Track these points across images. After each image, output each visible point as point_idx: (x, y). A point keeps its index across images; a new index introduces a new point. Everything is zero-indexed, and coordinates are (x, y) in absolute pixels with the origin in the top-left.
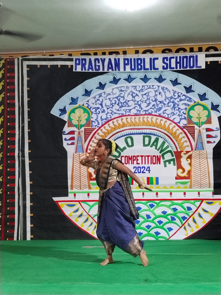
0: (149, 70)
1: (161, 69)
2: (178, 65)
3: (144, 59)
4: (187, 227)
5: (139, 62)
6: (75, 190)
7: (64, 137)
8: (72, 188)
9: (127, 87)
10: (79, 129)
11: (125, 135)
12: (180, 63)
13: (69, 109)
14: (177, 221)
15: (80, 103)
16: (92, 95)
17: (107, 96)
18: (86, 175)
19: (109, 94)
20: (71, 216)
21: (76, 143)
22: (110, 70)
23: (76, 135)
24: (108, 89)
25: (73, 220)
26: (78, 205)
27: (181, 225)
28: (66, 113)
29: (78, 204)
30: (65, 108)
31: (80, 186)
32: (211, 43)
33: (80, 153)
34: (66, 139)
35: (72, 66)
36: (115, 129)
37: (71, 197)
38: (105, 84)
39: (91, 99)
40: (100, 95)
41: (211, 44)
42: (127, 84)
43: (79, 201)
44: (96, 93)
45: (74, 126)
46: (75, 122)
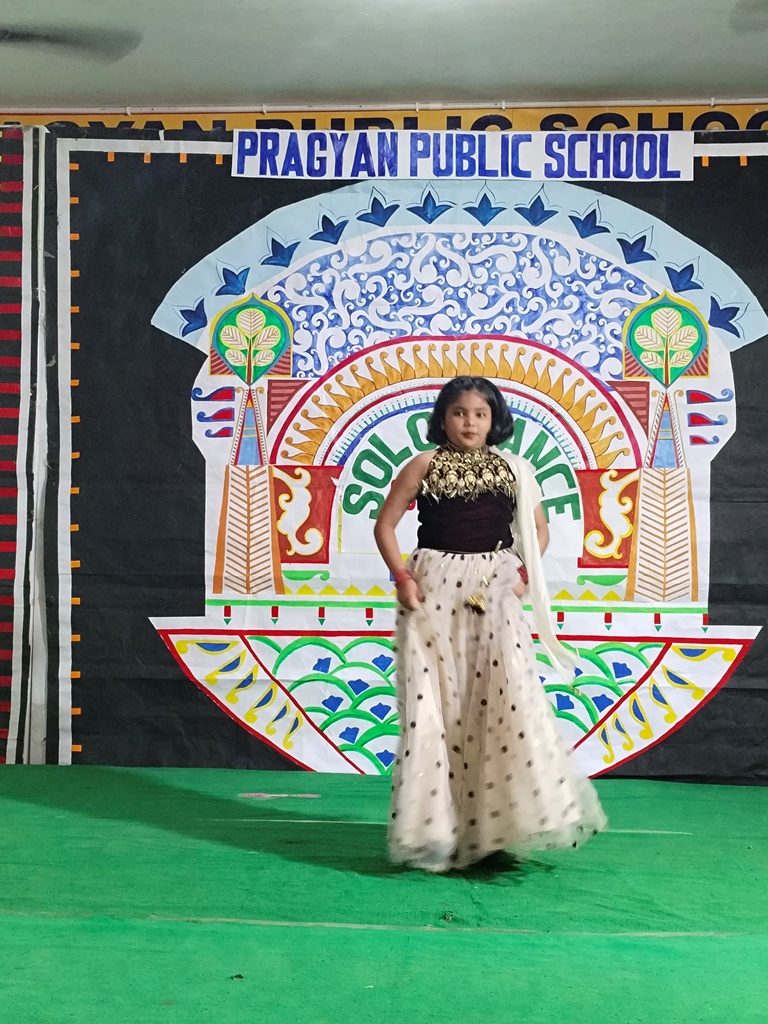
0: (497, 176)
1: (538, 174)
2: (600, 163)
3: (482, 139)
4: (612, 732)
5: (466, 149)
6: (228, 594)
7: (196, 407)
8: (218, 588)
9: (419, 237)
10: (249, 383)
11: (409, 408)
12: (605, 157)
13: (215, 309)
14: (579, 711)
15: (253, 289)
16: (297, 262)
17: (349, 265)
18: (269, 542)
19: (357, 260)
20: (214, 682)
21: (236, 432)
22: (363, 175)
23: (237, 404)
24: (354, 241)
25: (221, 697)
26: (237, 648)
27: (590, 726)
28: (204, 324)
29: (238, 642)
30: (201, 305)
31: (248, 582)
32: (713, 101)
33: (251, 467)
34: (201, 417)
35: (228, 159)
36: (374, 386)
37: (213, 617)
38: (344, 223)
39: (292, 276)
40: (325, 264)
41: (713, 103)
42: (419, 225)
43: (241, 633)
44: (311, 253)
45: (234, 371)
46: (235, 357)
